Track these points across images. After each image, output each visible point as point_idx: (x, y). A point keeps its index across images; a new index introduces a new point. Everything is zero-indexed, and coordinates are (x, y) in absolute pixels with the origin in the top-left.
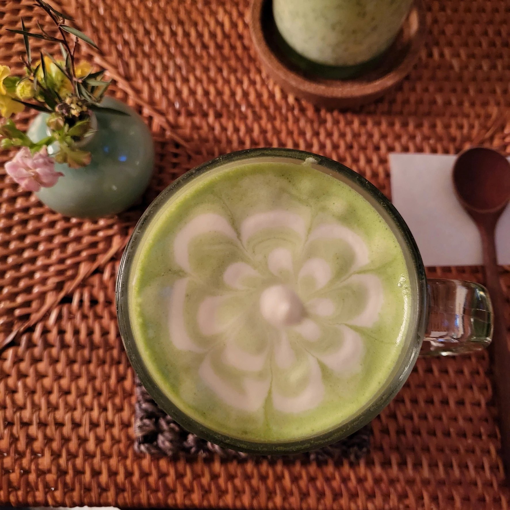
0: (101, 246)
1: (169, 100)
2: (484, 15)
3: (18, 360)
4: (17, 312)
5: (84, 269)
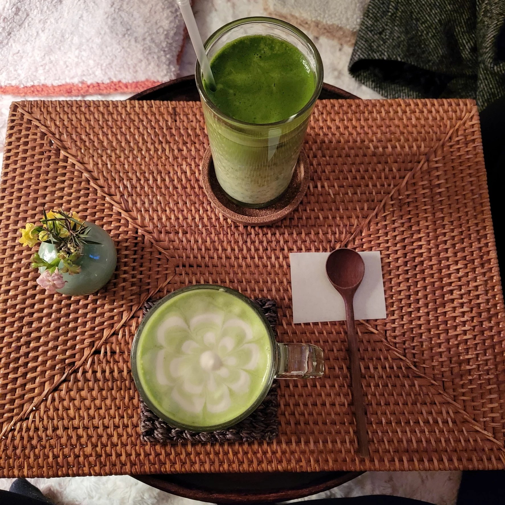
0: (116, 318)
1: (154, 223)
2: (349, 159)
3: (69, 390)
4: (67, 361)
5: (106, 333)
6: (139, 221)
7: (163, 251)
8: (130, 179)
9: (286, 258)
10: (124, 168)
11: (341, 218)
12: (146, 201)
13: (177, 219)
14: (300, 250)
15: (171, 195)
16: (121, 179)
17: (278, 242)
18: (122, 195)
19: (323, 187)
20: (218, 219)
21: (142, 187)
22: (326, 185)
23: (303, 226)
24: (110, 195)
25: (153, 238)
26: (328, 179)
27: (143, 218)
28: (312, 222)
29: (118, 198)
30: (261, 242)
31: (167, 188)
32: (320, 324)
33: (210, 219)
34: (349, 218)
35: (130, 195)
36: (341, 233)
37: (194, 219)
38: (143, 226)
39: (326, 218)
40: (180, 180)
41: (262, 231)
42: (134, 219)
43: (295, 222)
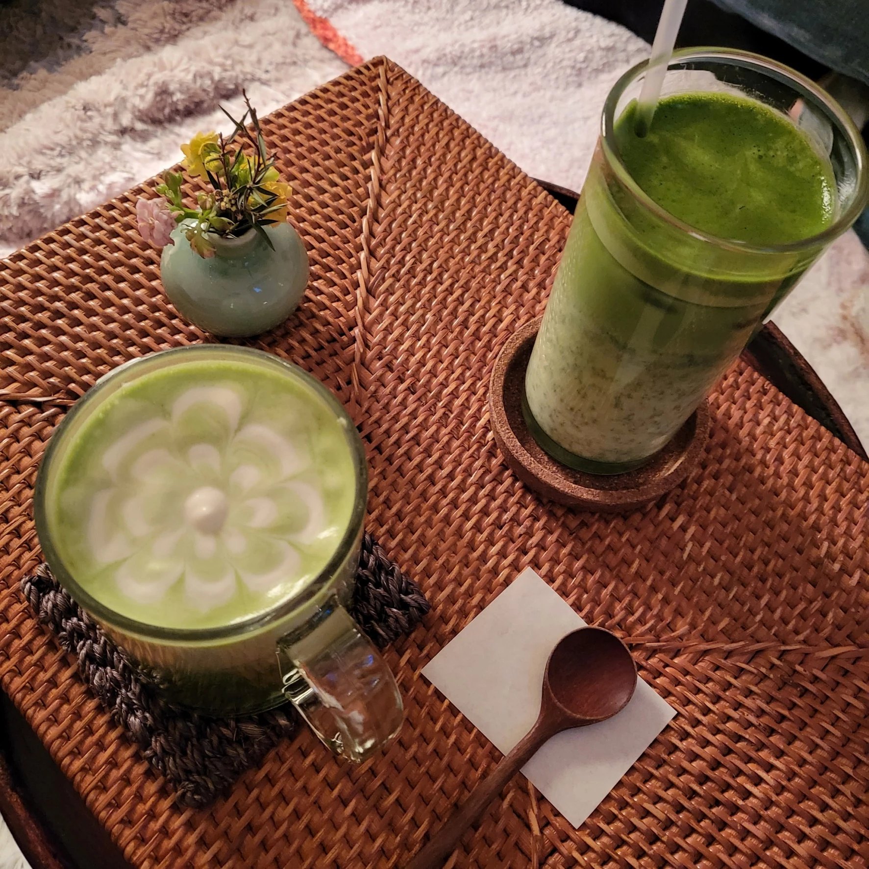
4: (72, 386)
6: (369, 318)
7: (355, 382)
8: (418, 260)
9: (516, 567)
10: (426, 240)
11: (666, 601)
12: (409, 303)
13: (422, 363)
14: (550, 579)
15: (448, 328)
16: (407, 249)
17: (529, 534)
18: (385, 268)
19: (683, 529)
20: (476, 418)
21: (422, 284)
22: (692, 530)
23: (591, 551)
24: (372, 253)
25: (363, 355)
26: (704, 527)
27: (378, 320)
28: (612, 560)
29: (376, 265)
30: (503, 509)
31: (454, 314)
32: (459, 718)
33: (465, 406)
34: (679, 613)
35: (396, 277)
36: (641, 621)
37: (444, 385)
38: (367, 329)
39: (640, 576)
40: (482, 322)
41: (523, 496)
42: (367, 309)
43: (585, 534)
